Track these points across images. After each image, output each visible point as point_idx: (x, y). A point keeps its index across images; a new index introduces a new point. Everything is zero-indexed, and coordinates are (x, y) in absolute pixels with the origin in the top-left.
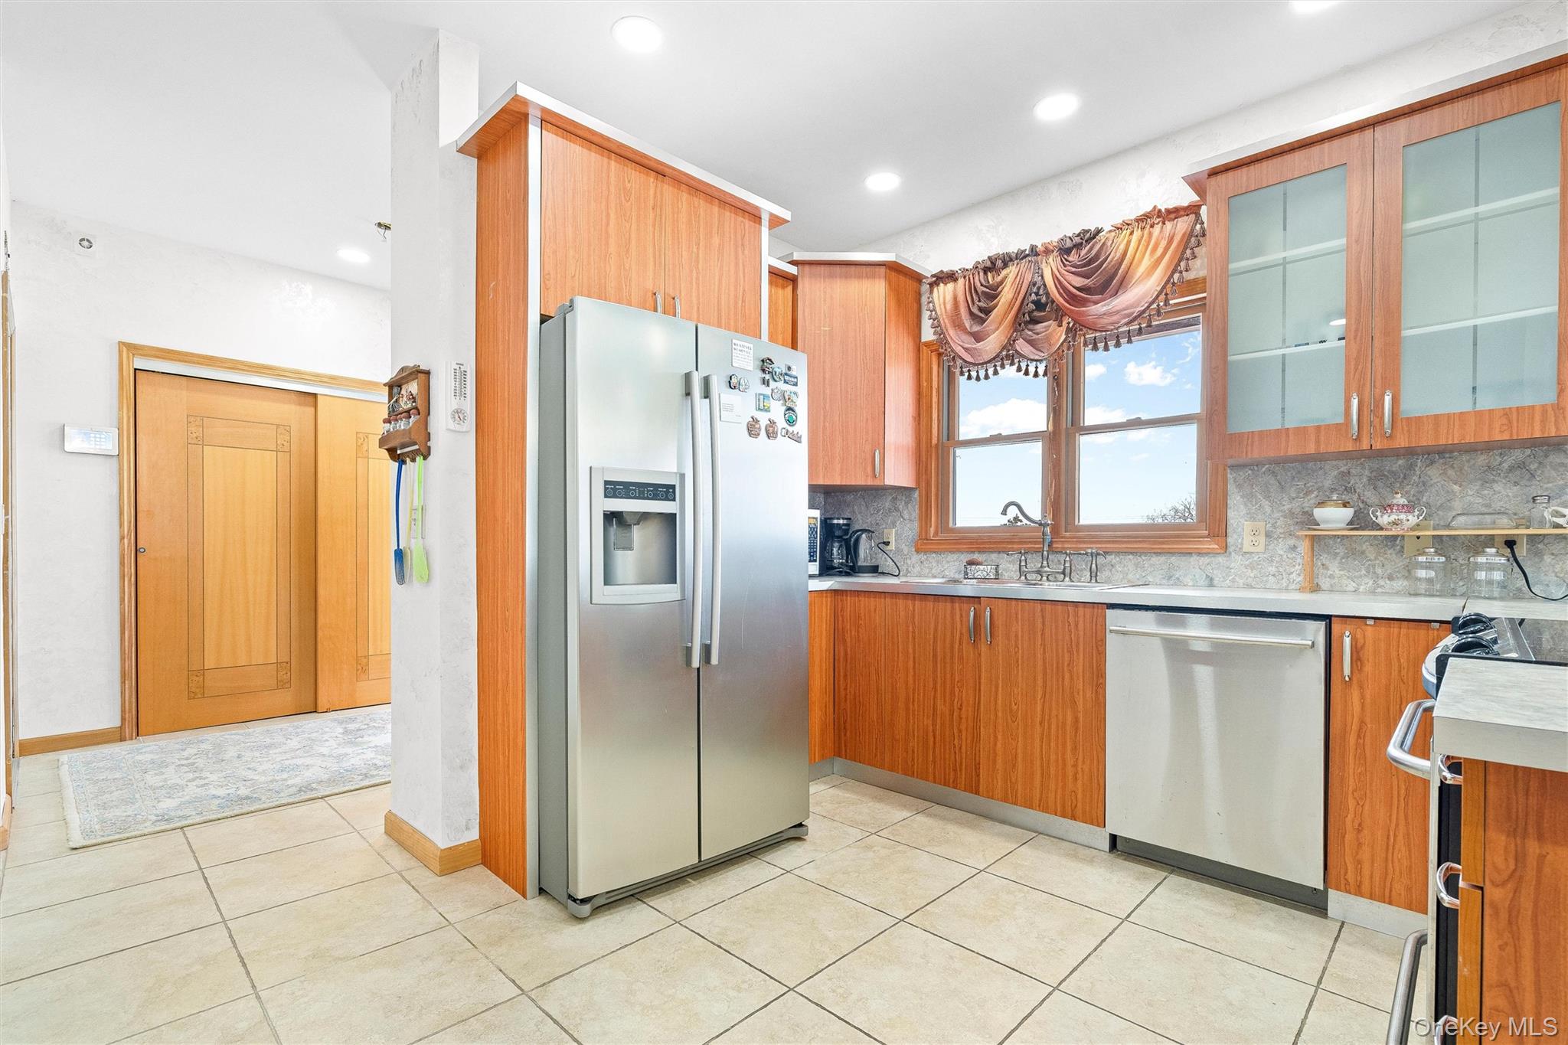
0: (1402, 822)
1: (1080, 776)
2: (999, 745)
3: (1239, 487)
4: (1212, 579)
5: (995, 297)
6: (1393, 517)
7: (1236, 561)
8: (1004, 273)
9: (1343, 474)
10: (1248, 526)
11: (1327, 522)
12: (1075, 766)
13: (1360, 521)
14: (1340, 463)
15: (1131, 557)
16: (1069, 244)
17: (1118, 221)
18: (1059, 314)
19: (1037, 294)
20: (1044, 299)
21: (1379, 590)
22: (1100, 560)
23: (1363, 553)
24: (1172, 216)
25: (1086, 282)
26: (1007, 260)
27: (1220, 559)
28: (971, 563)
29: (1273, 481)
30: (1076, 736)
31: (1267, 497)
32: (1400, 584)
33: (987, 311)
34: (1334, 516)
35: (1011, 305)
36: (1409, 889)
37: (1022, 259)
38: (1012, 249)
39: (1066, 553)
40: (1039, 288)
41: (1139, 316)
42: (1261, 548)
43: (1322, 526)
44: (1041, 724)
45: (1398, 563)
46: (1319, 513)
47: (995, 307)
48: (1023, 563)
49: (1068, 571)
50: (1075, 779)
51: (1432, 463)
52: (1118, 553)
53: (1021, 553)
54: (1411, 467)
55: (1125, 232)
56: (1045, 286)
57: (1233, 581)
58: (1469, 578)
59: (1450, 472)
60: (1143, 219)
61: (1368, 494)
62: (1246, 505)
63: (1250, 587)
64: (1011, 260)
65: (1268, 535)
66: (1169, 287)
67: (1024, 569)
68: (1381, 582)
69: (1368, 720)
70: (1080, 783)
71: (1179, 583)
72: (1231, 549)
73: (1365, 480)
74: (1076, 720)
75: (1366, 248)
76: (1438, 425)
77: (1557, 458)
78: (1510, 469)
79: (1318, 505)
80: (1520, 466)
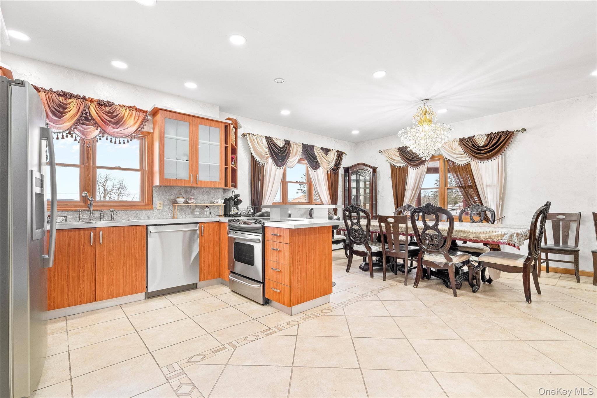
1: (138, 280)
2: (105, 280)
3: (156, 191)
4: (149, 217)
5: (66, 108)
6: (192, 201)
7: (155, 212)
8: (70, 100)
9: (179, 190)
10: (158, 202)
11: (180, 202)
12: (136, 276)
13: (186, 202)
14: (178, 188)
15: (123, 211)
16: (103, 103)
17: (121, 104)
18: (96, 124)
19: (86, 114)
20: (90, 118)
21: (186, 217)
22: (115, 212)
23: (184, 209)
24: (139, 111)
25: (110, 119)
26: (71, 96)
27: (151, 211)
29: (164, 191)
30: (136, 267)
31: (163, 195)
32: (190, 216)
33: (62, 114)
34: (181, 200)
35: (74, 116)
37: (79, 99)
38: (75, 93)
39: (101, 211)
40: (87, 113)
42: (162, 208)
43: (178, 203)
44: (122, 267)
45: (189, 211)
46: (178, 200)
47: (66, 112)
48: (81, 215)
49: (102, 217)
50: (136, 280)
52: (119, 210)
53: (79, 211)
54: (191, 190)
55: (123, 109)
56: (90, 113)
57: (155, 217)
58: (204, 214)
60: (130, 107)
62: (158, 197)
63: (159, 218)
64: (73, 97)
65: (163, 205)
66: (137, 131)
67: (81, 217)
70: (137, 282)
71: (139, 219)
72: (154, 209)
73: (183, 192)
74: (136, 262)
75: (193, 143)
76: (204, 183)
77: (213, 191)
78: (207, 192)
79: (178, 198)
80: (208, 192)
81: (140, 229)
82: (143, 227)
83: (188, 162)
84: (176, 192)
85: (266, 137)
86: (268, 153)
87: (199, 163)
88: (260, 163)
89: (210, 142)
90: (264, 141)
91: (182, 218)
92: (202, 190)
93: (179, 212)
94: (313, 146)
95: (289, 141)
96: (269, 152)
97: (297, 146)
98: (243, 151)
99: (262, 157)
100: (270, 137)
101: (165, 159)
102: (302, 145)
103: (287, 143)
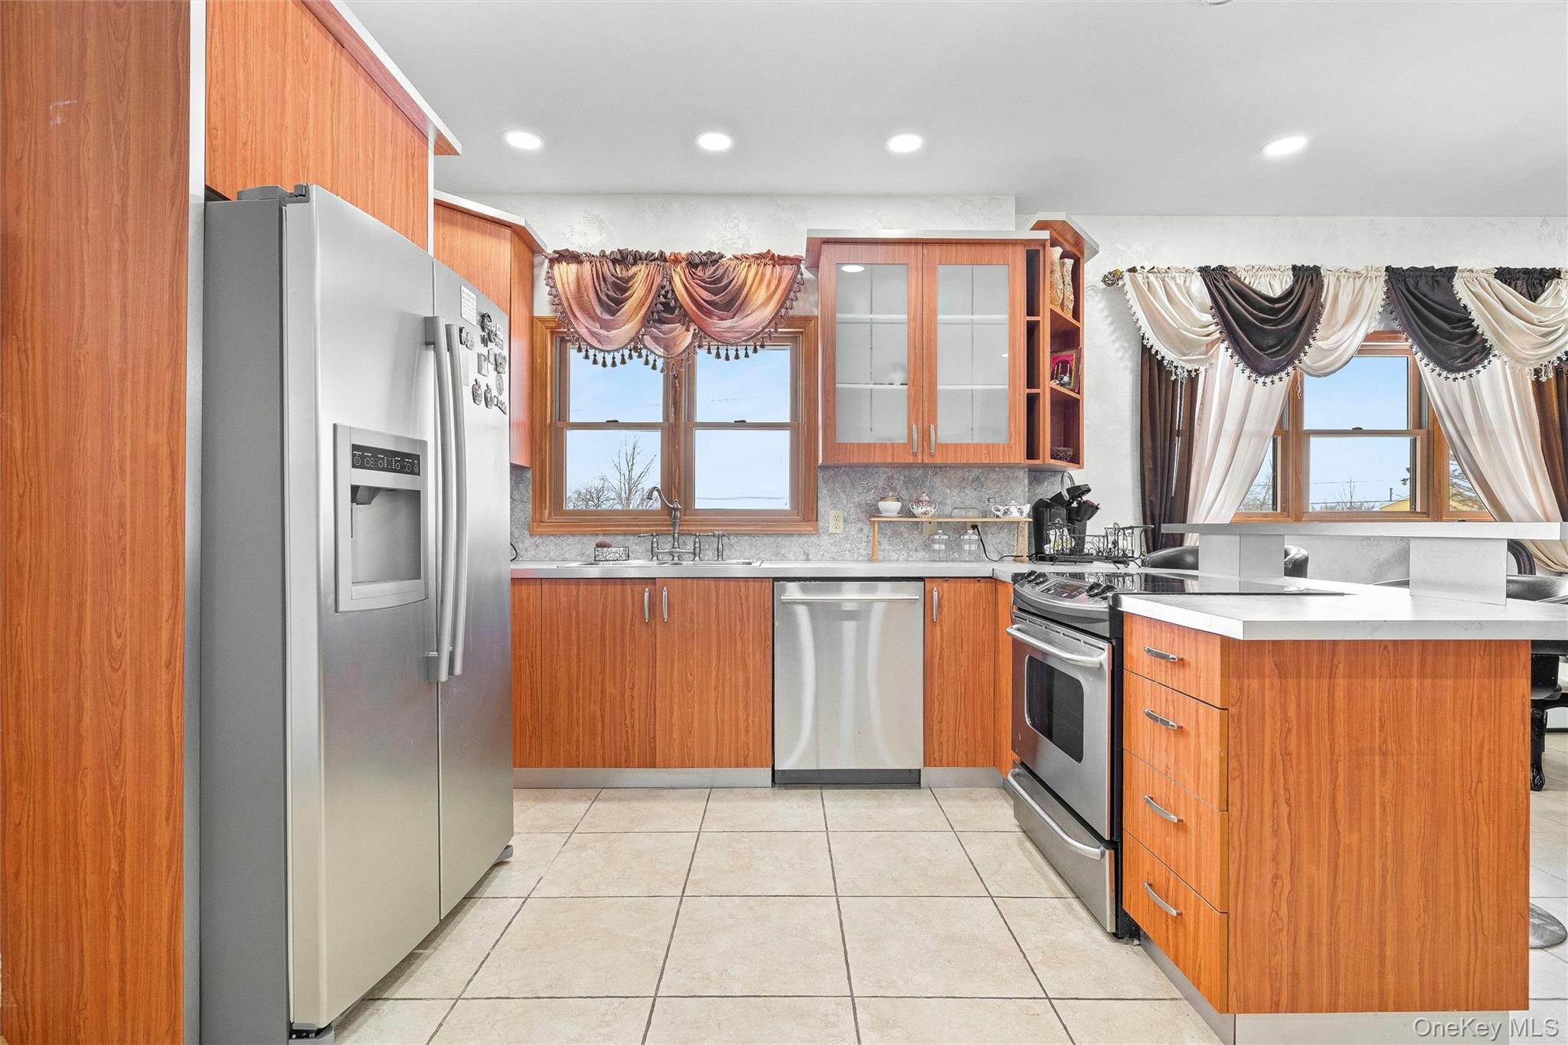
0: (963, 711)
1: (751, 728)
2: (675, 715)
3: (826, 482)
4: (808, 555)
5: (626, 290)
6: (924, 509)
7: (825, 541)
8: (634, 269)
9: (889, 477)
10: (832, 513)
11: (886, 511)
12: (747, 720)
13: (906, 512)
14: (887, 470)
15: (746, 538)
16: (697, 261)
17: (739, 254)
18: (686, 319)
19: (665, 297)
20: (672, 303)
21: (910, 559)
22: (725, 540)
23: (901, 533)
24: (781, 262)
25: (714, 298)
26: (637, 258)
27: (814, 539)
28: (600, 545)
29: (847, 480)
30: (747, 693)
31: (844, 492)
32: (921, 554)
33: (619, 303)
34: (891, 507)
35: (641, 303)
36: (967, 754)
37: (651, 261)
38: (643, 250)
39: (696, 535)
40: (667, 292)
41: (754, 336)
42: (840, 530)
43: (884, 514)
44: (715, 689)
45: (919, 541)
46: (882, 505)
47: (627, 299)
48: (655, 545)
49: (697, 551)
50: (747, 731)
51: (936, 473)
52: (736, 535)
53: (652, 535)
54: (926, 476)
55: (744, 264)
56: (673, 291)
57: (823, 555)
58: (960, 546)
59: (945, 481)
60: (759, 257)
61: (903, 492)
62: (830, 497)
63: (834, 559)
64: (641, 259)
65: (845, 520)
66: (777, 319)
67: (655, 550)
68: (911, 553)
69: (944, 646)
70: (751, 733)
71: (784, 558)
72: (821, 531)
73: (900, 482)
74: (747, 679)
75: (919, 326)
76: (956, 452)
77: (994, 476)
78: (973, 481)
79: (882, 499)
80: (977, 479)
81: (757, 589)
82: (764, 584)
83: (905, 387)
84: (880, 484)
85: (1204, 271)
86: (1213, 328)
87: (939, 387)
88: (1179, 371)
89: (974, 317)
90: (1198, 286)
91: (898, 560)
92: (960, 473)
93: (889, 540)
94: (1451, 271)
95: (1316, 270)
96: (1217, 324)
97: (1358, 282)
98: (1111, 334)
99: (1185, 345)
100: (1222, 269)
101: (837, 385)
102: (1383, 273)
103: (1308, 277)
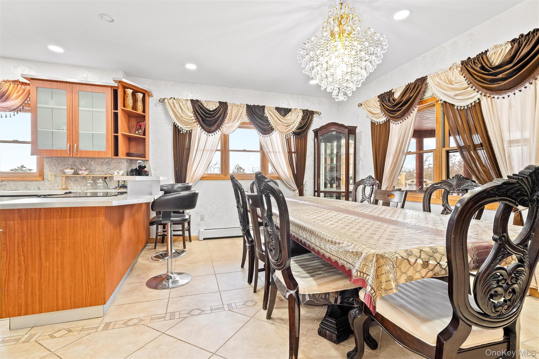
3: (47, 163)
4: (39, 188)
6: (82, 172)
7: (46, 183)
9: (74, 161)
10: (50, 173)
11: (67, 173)
13: (76, 173)
14: (73, 159)
17: (5, 79)
23: (78, 180)
27: (42, 182)
29: (56, 162)
31: (55, 166)
32: (86, 187)
34: (69, 172)
41: (14, 110)
42: (53, 179)
43: (66, 174)
45: (86, 182)
46: (66, 171)
51: (92, 160)
54: (88, 161)
55: (7, 83)
57: (46, 188)
59: (96, 163)
60: (14, 82)
61: (79, 166)
62: (49, 168)
63: (50, 189)
65: (55, 176)
66: (23, 104)
68: (82, 187)
71: (29, 189)
72: (45, 179)
73: (79, 163)
75: (71, 110)
76: (86, 153)
77: (113, 161)
78: (106, 163)
79: (66, 169)
80: (108, 162)
83: (66, 131)
84: (70, 163)
85: (192, 101)
86: (193, 118)
87: (80, 132)
88: (183, 131)
89: (93, 109)
90: (190, 105)
91: (77, 189)
92: (101, 160)
93: (73, 183)
94: (264, 106)
95: (226, 103)
96: (194, 117)
97: (239, 108)
99: (186, 123)
100: (197, 101)
101: (38, 129)
102: (246, 105)
103: (223, 105)
